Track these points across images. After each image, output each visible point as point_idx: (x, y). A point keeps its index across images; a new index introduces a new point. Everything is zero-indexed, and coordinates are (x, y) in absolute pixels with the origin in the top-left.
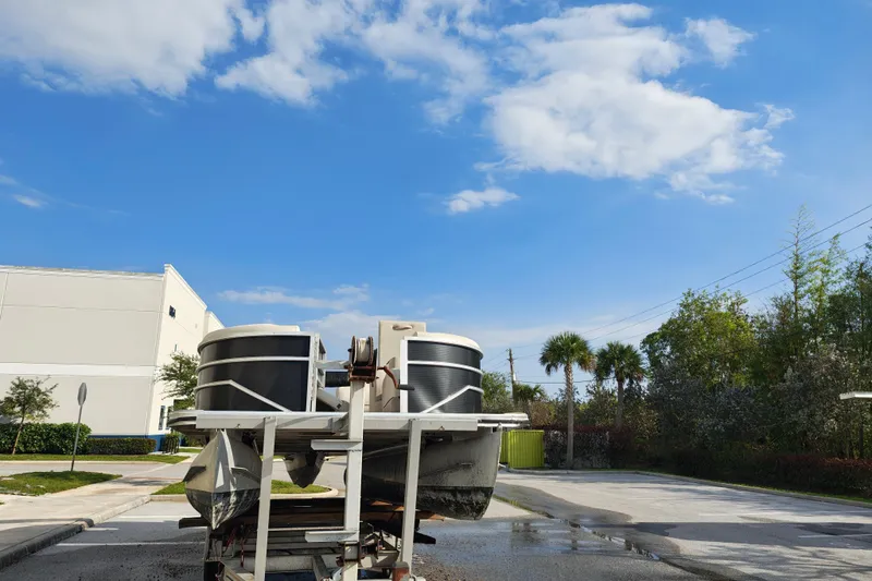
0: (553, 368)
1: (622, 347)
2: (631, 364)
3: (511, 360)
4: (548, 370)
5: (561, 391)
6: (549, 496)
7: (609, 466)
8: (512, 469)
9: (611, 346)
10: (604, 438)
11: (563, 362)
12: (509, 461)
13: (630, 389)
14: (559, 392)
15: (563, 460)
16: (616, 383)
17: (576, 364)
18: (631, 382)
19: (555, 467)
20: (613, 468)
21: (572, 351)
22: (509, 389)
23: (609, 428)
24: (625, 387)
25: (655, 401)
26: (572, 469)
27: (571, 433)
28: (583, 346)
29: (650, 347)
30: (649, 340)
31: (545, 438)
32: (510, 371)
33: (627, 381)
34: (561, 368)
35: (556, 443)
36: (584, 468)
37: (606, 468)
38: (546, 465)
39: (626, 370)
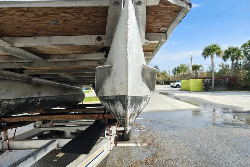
0: (206, 57)
1: (234, 48)
2: (237, 54)
3: (191, 59)
4: (205, 57)
5: (209, 66)
6: (205, 100)
7: (228, 90)
8: (191, 92)
9: (229, 48)
10: (226, 80)
11: (210, 54)
12: (190, 89)
13: (236, 64)
14: (208, 67)
15: (210, 88)
16: (231, 61)
17: (216, 55)
18: (237, 60)
19: (207, 91)
20: (229, 90)
21: (214, 50)
22: (191, 68)
23: (228, 77)
24: (234, 63)
25: (247, 67)
26: (213, 91)
27: (213, 79)
28: (218, 48)
29: (244, 48)
30: (244, 46)
31: (203, 81)
32: (191, 62)
33: (235, 60)
34: (210, 56)
35: (207, 83)
36: (218, 90)
37: (226, 90)
38: (204, 90)
39: (236, 56)
